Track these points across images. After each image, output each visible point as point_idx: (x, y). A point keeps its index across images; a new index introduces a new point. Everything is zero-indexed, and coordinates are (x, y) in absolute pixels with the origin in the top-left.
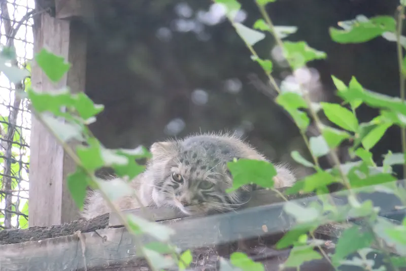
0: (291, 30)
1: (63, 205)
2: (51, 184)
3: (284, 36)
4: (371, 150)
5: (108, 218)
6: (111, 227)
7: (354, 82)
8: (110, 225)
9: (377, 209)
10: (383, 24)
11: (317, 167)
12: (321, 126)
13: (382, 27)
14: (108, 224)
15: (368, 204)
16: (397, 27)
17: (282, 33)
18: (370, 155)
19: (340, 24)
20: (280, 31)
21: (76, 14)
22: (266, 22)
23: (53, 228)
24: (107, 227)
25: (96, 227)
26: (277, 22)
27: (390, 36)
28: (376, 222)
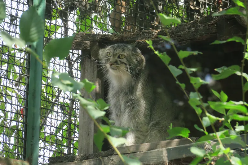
2: (88, 135)
5: (114, 151)
7: (222, 93)
16: (241, 69)
19: (216, 70)
20: (189, 70)
23: (89, 155)
24: (114, 155)
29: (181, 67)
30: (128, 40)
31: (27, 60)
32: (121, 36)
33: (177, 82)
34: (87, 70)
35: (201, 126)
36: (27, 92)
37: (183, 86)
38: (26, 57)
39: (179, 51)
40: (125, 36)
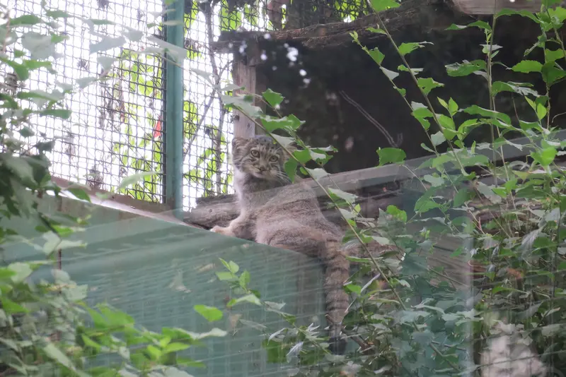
3: (417, 74)
4: (463, 141)
7: (451, 101)
11: (436, 152)
15: (473, 174)
17: (416, 72)
18: (463, 144)
20: (414, 71)
22: (405, 65)
26: (413, 65)
29: (400, 68)
30: (298, 37)
31: (162, 68)
32: (287, 32)
33: (395, 87)
34: (242, 80)
35: (429, 144)
36: (164, 111)
37: (403, 91)
38: (161, 64)
39: (399, 45)
40: (293, 33)
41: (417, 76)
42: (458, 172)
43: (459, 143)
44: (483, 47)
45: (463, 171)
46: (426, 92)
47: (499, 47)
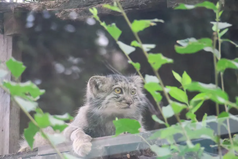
0: (152, 46)
1: (10, 142)
2: (3, 131)
3: (148, 50)
4: (195, 113)
5: (37, 150)
6: (39, 155)
7: (185, 74)
8: (39, 154)
9: (203, 148)
10: (205, 43)
11: (167, 124)
12: (170, 101)
13: (204, 44)
14: (37, 154)
15: (198, 145)
16: (213, 44)
17: (148, 48)
18: (195, 116)
19: (178, 42)
20: (146, 47)
21: (16, 32)
22: (138, 41)
23: (5, 156)
24: (37, 155)
25: (30, 155)
26: (144, 42)
27: (208, 49)
28: (202, 155)
29: (134, 43)
30: (52, 9)
32: (42, 4)
33: (130, 61)
35: (160, 116)
39: (132, 21)
40: (47, 4)
41: (148, 52)
42: (184, 144)
43: (191, 115)
44: (212, 25)
45: (189, 143)
46: (156, 67)
47: (229, 25)
